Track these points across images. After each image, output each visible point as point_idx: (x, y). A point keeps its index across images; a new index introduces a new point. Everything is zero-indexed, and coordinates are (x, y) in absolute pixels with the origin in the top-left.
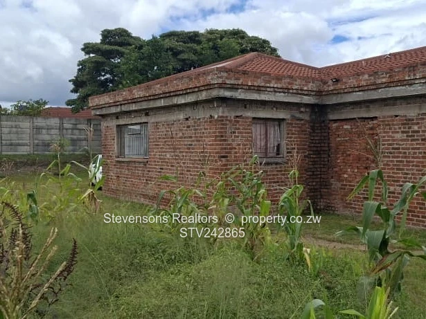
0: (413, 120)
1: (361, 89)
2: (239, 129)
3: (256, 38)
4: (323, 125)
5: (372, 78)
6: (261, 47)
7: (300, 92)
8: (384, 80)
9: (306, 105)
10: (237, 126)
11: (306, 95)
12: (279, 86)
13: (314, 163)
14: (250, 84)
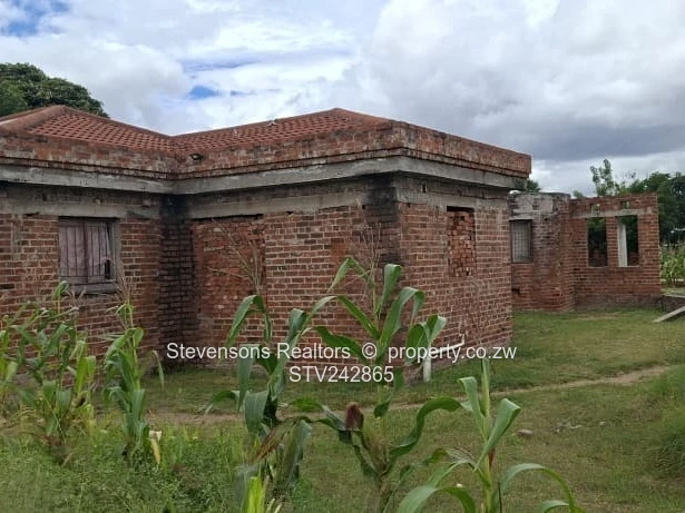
0: (312, 218)
1: (236, 170)
2: (33, 236)
3: (64, 83)
4: (182, 227)
5: (252, 155)
6: (72, 97)
7: (140, 174)
8: (269, 159)
9: (153, 196)
10: (30, 232)
11: (152, 179)
12: (105, 163)
13: (170, 289)
14: (51, 159)
